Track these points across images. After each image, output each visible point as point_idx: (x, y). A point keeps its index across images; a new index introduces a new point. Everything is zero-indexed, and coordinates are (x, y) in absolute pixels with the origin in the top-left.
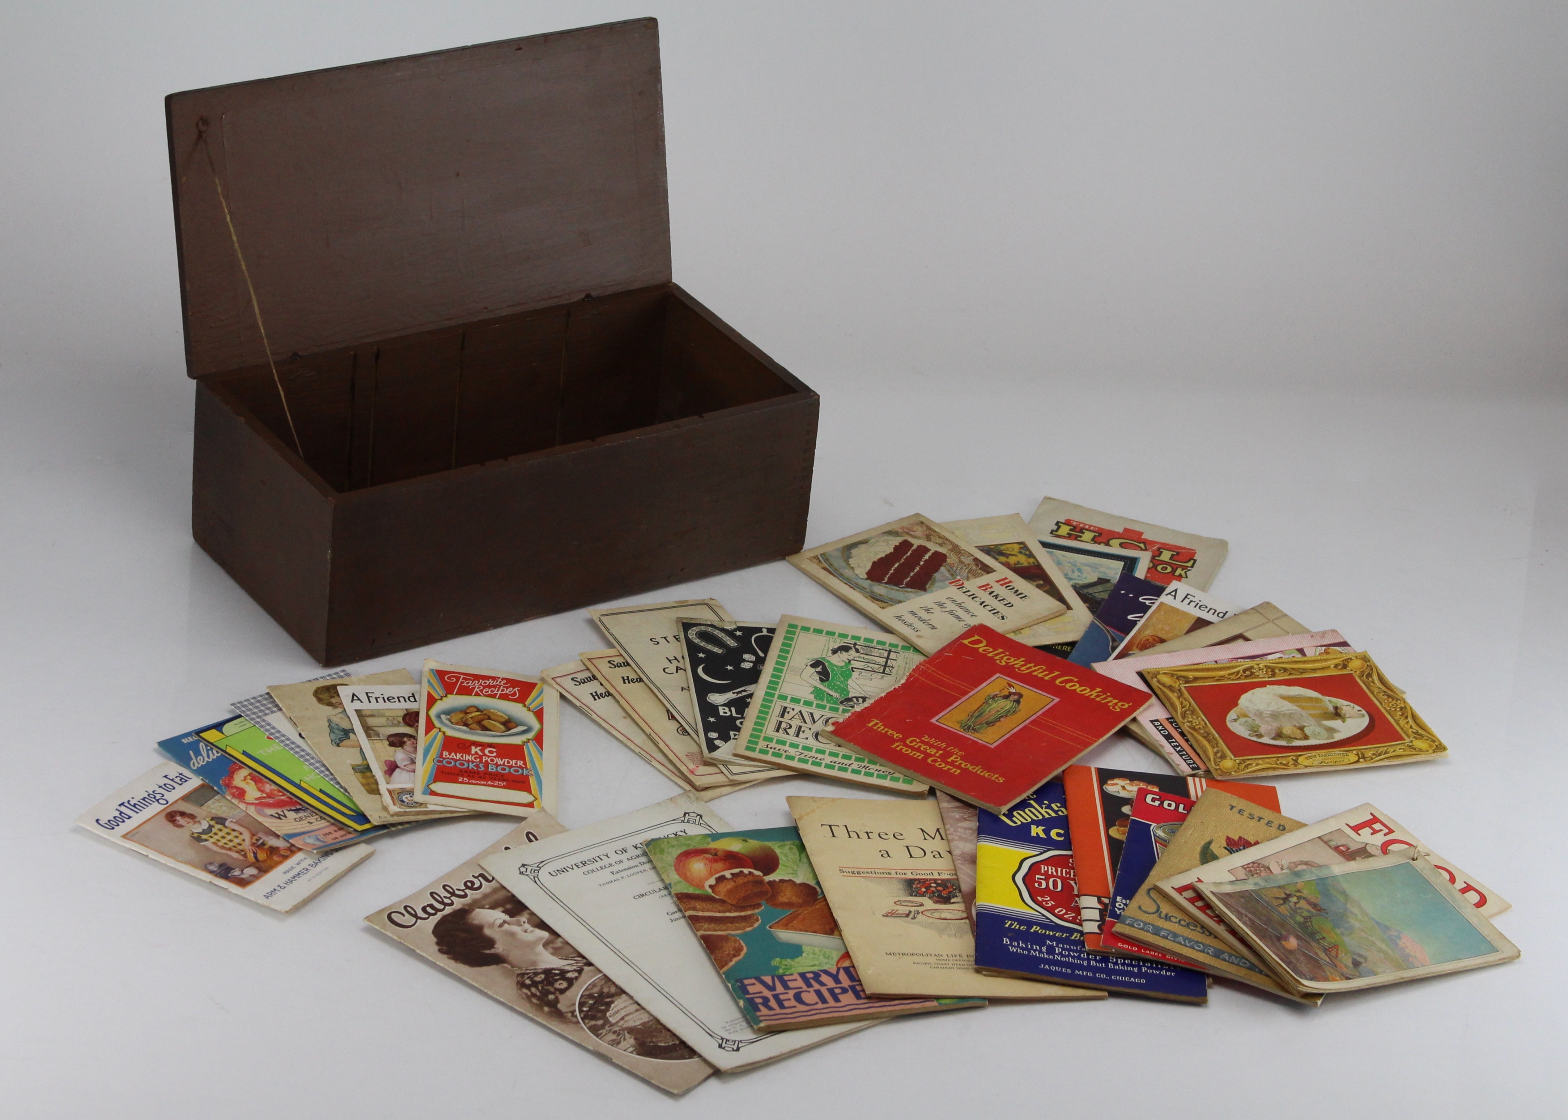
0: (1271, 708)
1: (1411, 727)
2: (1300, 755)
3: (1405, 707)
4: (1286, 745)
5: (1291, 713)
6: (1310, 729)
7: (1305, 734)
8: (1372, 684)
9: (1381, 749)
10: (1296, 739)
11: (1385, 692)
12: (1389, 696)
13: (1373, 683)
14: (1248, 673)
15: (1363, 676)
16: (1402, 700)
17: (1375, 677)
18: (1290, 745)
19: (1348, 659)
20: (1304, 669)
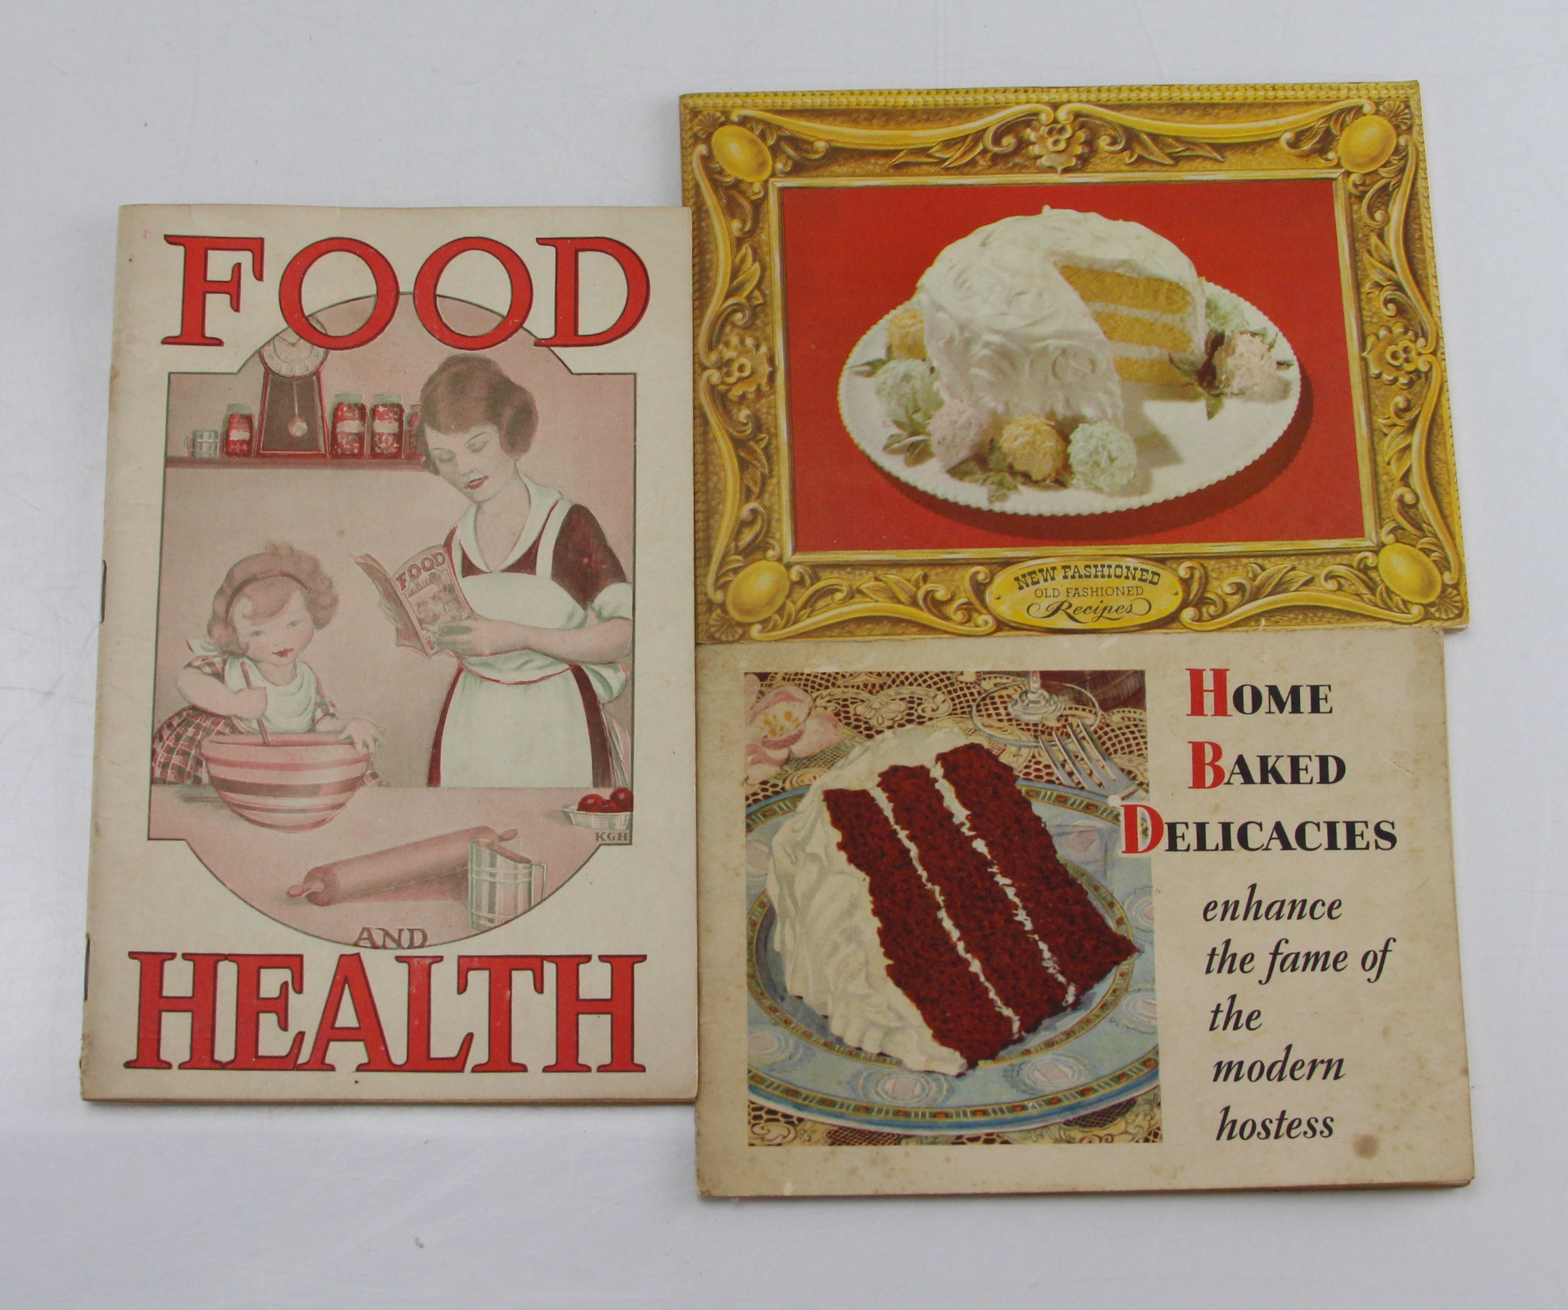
0: (1011, 323)
1: (1405, 479)
2: (1007, 563)
3: (1428, 374)
4: (985, 505)
5: (1064, 352)
6: (1091, 436)
7: (1067, 457)
8: (1374, 240)
9: (1275, 567)
10: (1027, 478)
11: (1399, 287)
12: (1402, 311)
13: (1381, 237)
14: (1009, 142)
15: (1360, 198)
16: (1431, 338)
17: (1397, 210)
18: (998, 507)
19: (1348, 110)
20: (1190, 144)
